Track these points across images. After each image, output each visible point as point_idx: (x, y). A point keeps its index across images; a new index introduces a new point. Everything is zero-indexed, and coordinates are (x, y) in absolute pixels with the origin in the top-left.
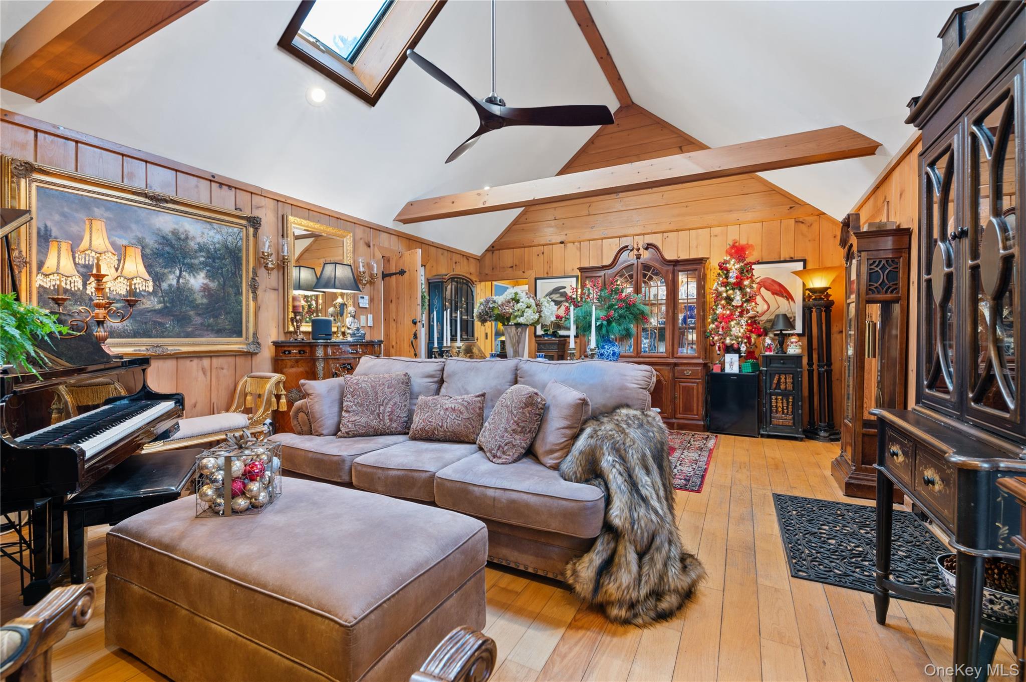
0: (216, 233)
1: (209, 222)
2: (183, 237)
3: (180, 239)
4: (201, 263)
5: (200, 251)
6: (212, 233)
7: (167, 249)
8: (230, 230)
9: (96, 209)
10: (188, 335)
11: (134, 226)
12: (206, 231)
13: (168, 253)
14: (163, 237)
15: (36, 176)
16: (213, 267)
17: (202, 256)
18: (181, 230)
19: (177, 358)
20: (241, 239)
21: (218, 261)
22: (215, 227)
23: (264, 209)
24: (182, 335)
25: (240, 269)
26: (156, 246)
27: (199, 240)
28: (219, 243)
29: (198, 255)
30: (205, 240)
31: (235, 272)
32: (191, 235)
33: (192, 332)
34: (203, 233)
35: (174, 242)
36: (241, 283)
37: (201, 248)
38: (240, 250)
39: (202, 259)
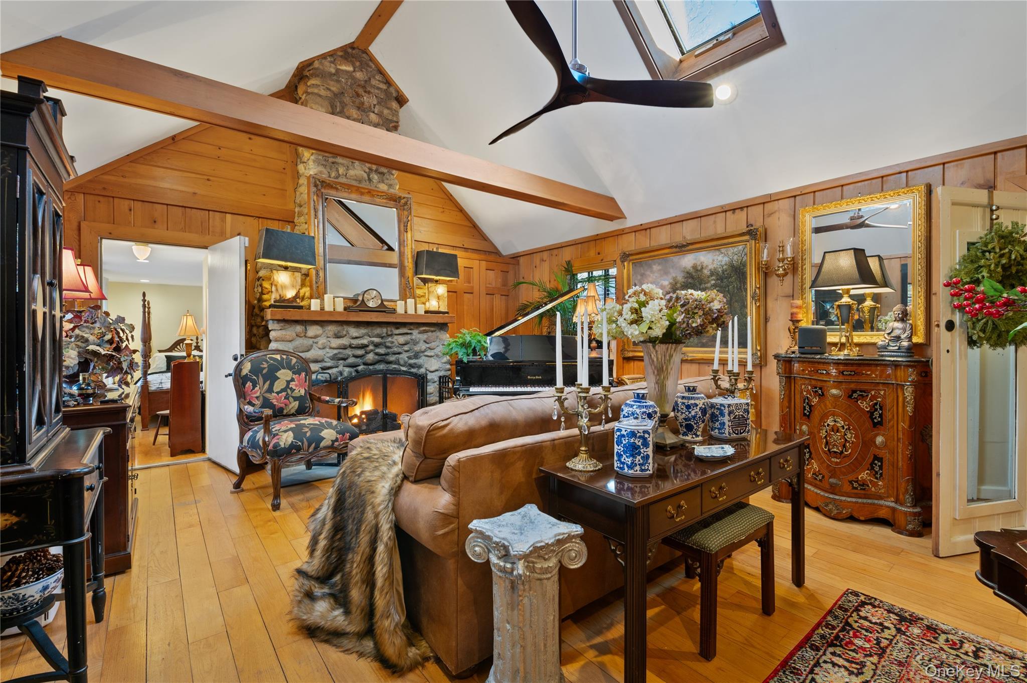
0: (723, 257)
1: (717, 249)
2: (699, 268)
3: (697, 270)
4: (712, 286)
5: (712, 276)
6: (720, 258)
7: (690, 280)
8: (736, 249)
9: (654, 266)
10: (703, 346)
11: (671, 271)
12: (716, 258)
13: (690, 283)
14: (688, 273)
15: (631, 258)
16: (721, 287)
17: (713, 280)
18: (698, 263)
19: (699, 363)
20: (746, 254)
21: (725, 280)
22: (723, 252)
23: (777, 213)
24: (699, 345)
25: (745, 283)
26: (683, 280)
27: (711, 267)
28: (726, 265)
29: (710, 279)
30: (715, 266)
31: (741, 287)
32: (705, 265)
33: (707, 342)
34: (713, 260)
35: (694, 274)
36: (746, 296)
37: (712, 273)
38: (744, 265)
39: (713, 282)
